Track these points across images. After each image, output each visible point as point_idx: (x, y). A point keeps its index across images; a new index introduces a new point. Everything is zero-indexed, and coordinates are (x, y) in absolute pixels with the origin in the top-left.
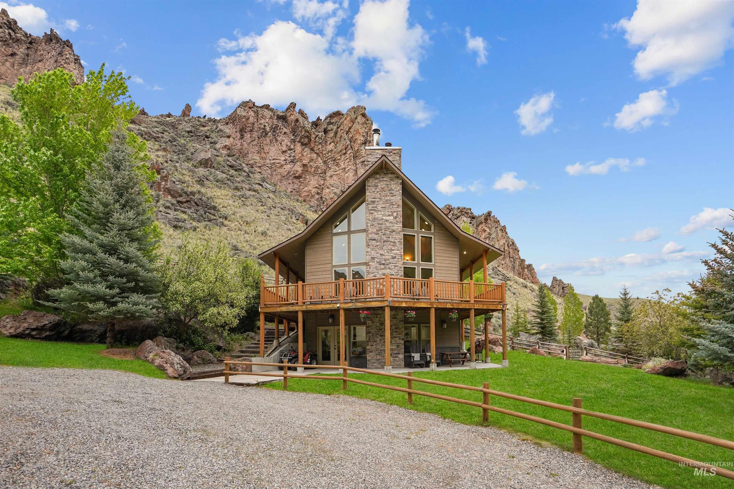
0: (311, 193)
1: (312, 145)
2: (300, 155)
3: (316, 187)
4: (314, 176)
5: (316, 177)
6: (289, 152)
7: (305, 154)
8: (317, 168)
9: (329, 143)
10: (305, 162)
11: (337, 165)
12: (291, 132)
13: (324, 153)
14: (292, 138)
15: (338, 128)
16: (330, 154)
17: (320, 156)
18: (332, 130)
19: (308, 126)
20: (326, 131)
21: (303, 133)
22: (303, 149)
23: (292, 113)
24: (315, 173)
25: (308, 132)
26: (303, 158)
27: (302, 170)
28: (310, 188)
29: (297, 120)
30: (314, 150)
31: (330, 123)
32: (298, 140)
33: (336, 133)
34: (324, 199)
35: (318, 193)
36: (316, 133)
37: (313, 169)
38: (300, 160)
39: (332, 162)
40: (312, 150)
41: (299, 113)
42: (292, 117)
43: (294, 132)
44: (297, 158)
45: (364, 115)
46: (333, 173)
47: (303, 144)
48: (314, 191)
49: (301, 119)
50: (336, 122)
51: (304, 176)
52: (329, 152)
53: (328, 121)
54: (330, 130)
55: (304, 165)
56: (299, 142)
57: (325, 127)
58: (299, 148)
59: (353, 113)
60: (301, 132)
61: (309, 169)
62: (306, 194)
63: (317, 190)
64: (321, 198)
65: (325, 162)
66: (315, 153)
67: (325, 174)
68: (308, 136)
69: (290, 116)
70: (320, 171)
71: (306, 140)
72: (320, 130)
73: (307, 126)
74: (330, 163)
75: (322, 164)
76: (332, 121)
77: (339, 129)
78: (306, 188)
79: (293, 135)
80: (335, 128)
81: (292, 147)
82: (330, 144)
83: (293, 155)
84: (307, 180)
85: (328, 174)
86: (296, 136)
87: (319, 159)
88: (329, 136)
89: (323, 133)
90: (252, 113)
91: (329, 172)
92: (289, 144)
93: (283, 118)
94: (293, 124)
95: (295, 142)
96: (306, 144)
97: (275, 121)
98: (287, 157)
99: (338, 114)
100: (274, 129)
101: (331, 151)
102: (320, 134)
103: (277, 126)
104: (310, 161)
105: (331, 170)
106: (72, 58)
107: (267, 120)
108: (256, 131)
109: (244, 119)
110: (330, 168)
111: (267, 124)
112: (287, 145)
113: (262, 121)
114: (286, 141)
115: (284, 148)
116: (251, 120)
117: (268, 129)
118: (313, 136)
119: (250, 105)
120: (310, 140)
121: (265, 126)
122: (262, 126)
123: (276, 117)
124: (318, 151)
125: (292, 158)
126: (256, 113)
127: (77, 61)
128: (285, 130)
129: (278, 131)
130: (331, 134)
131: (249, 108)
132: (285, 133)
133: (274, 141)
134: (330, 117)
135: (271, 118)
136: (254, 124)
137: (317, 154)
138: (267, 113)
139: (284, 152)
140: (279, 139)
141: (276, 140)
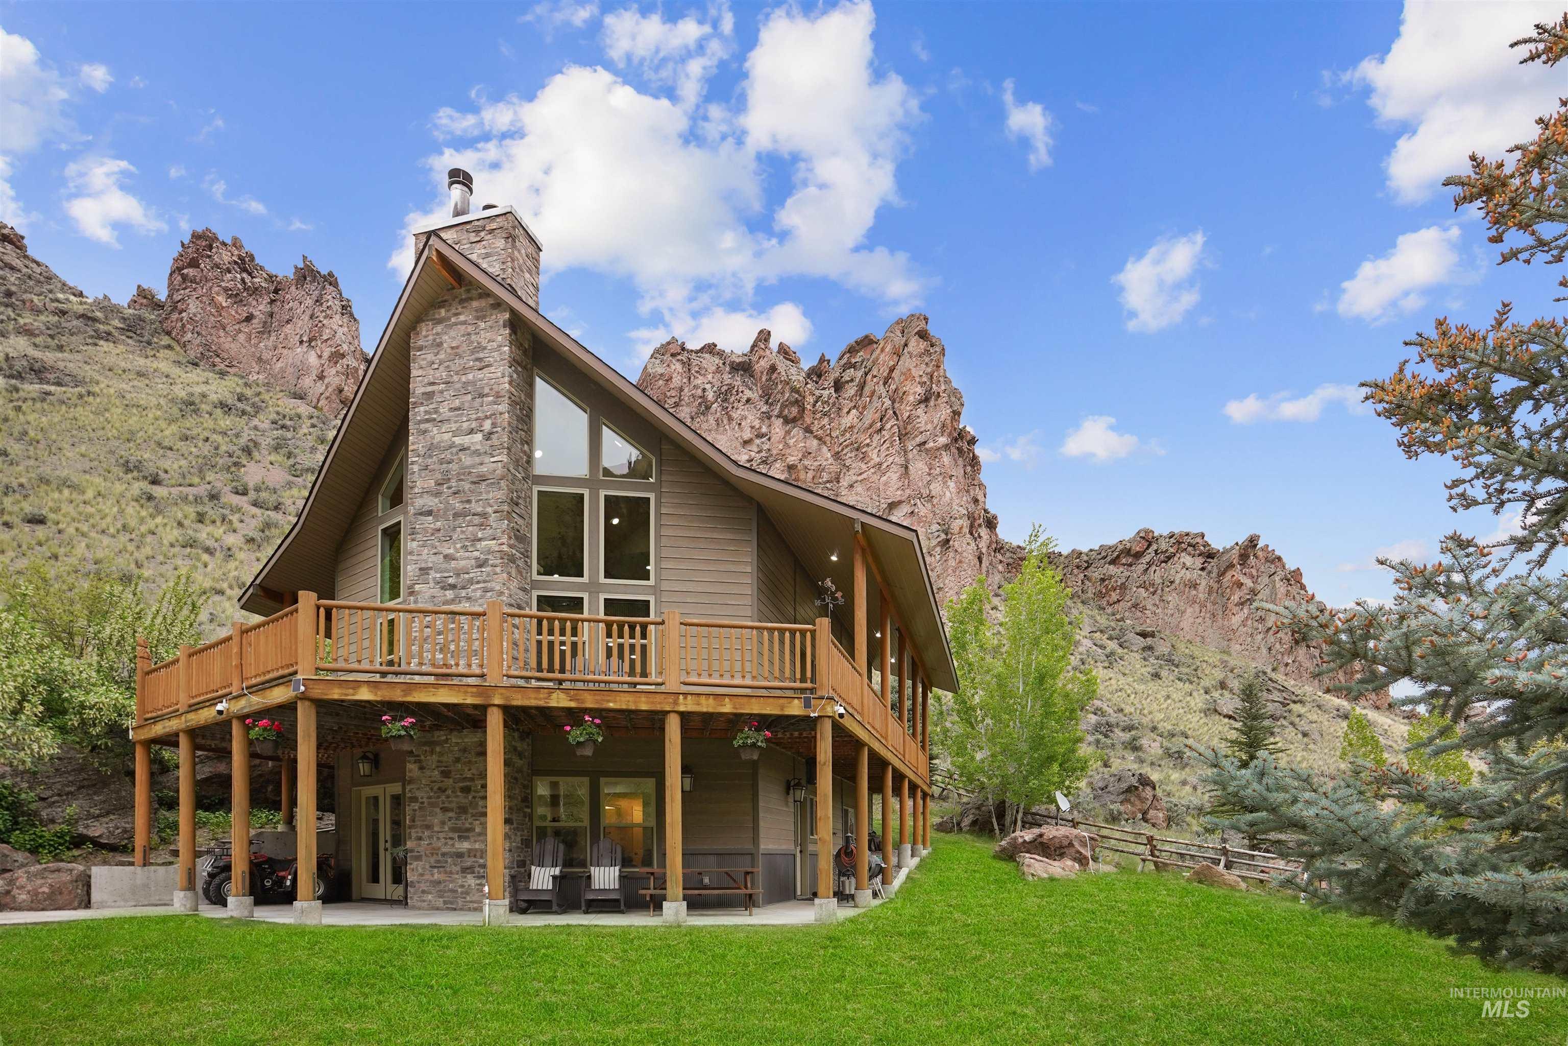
1: (808, 420)
2: (781, 447)
6: (758, 441)
7: (791, 442)
8: (820, 469)
9: (845, 410)
10: (791, 460)
11: (862, 459)
12: (761, 396)
13: (834, 435)
14: (765, 408)
15: (866, 374)
16: (848, 435)
17: (825, 443)
18: (852, 380)
19: (797, 377)
20: (838, 386)
21: (787, 395)
22: (788, 432)
23: (762, 353)
24: (814, 483)
25: (798, 392)
26: (788, 451)
29: (773, 369)
30: (812, 432)
31: (849, 366)
32: (776, 412)
33: (862, 386)
36: (817, 393)
37: (810, 474)
38: (782, 456)
39: (853, 454)
40: (808, 430)
41: (779, 352)
42: (762, 363)
43: (767, 396)
44: (774, 452)
45: (923, 335)
46: (855, 478)
47: (787, 421)
49: (782, 365)
50: (863, 361)
52: (845, 431)
53: (844, 361)
54: (847, 382)
55: (790, 468)
56: (778, 417)
57: (838, 375)
58: (778, 428)
59: (899, 333)
60: (783, 393)
61: (802, 476)
65: (837, 456)
66: (815, 437)
67: (838, 482)
68: (797, 401)
69: (758, 362)
70: (826, 477)
71: (794, 411)
72: (826, 384)
73: (794, 378)
74: (849, 456)
75: (831, 461)
76: (853, 361)
77: (869, 377)
79: (767, 403)
80: (860, 374)
81: (764, 429)
82: (848, 412)
83: (766, 447)
85: (844, 483)
86: (771, 404)
87: (824, 449)
88: (846, 396)
89: (832, 390)
90: (678, 367)
91: (847, 478)
92: (757, 423)
93: (743, 368)
94: (764, 379)
95: (769, 418)
96: (794, 420)
97: (726, 376)
98: (753, 454)
99: (867, 342)
100: (725, 395)
101: (851, 427)
102: (826, 393)
103: (731, 387)
104: (804, 456)
105: (852, 472)
106: (337, 305)
107: (710, 377)
108: (688, 405)
109: (661, 382)
110: (848, 468)
111: (708, 386)
112: (752, 427)
113: (699, 381)
114: (750, 417)
115: (747, 435)
116: (677, 381)
117: (710, 395)
118: (810, 399)
119: (674, 348)
120: (803, 410)
121: (704, 390)
122: (699, 392)
123: (728, 369)
124: (820, 432)
125: (764, 454)
126: (687, 364)
127: (346, 309)
128: (748, 394)
129: (733, 399)
130: (851, 390)
131: (673, 355)
132: (748, 400)
133: (725, 421)
134: (849, 352)
135: (718, 370)
136: (681, 389)
137: (820, 439)
138: (710, 362)
139: (746, 443)
140: (734, 415)
141: (730, 419)
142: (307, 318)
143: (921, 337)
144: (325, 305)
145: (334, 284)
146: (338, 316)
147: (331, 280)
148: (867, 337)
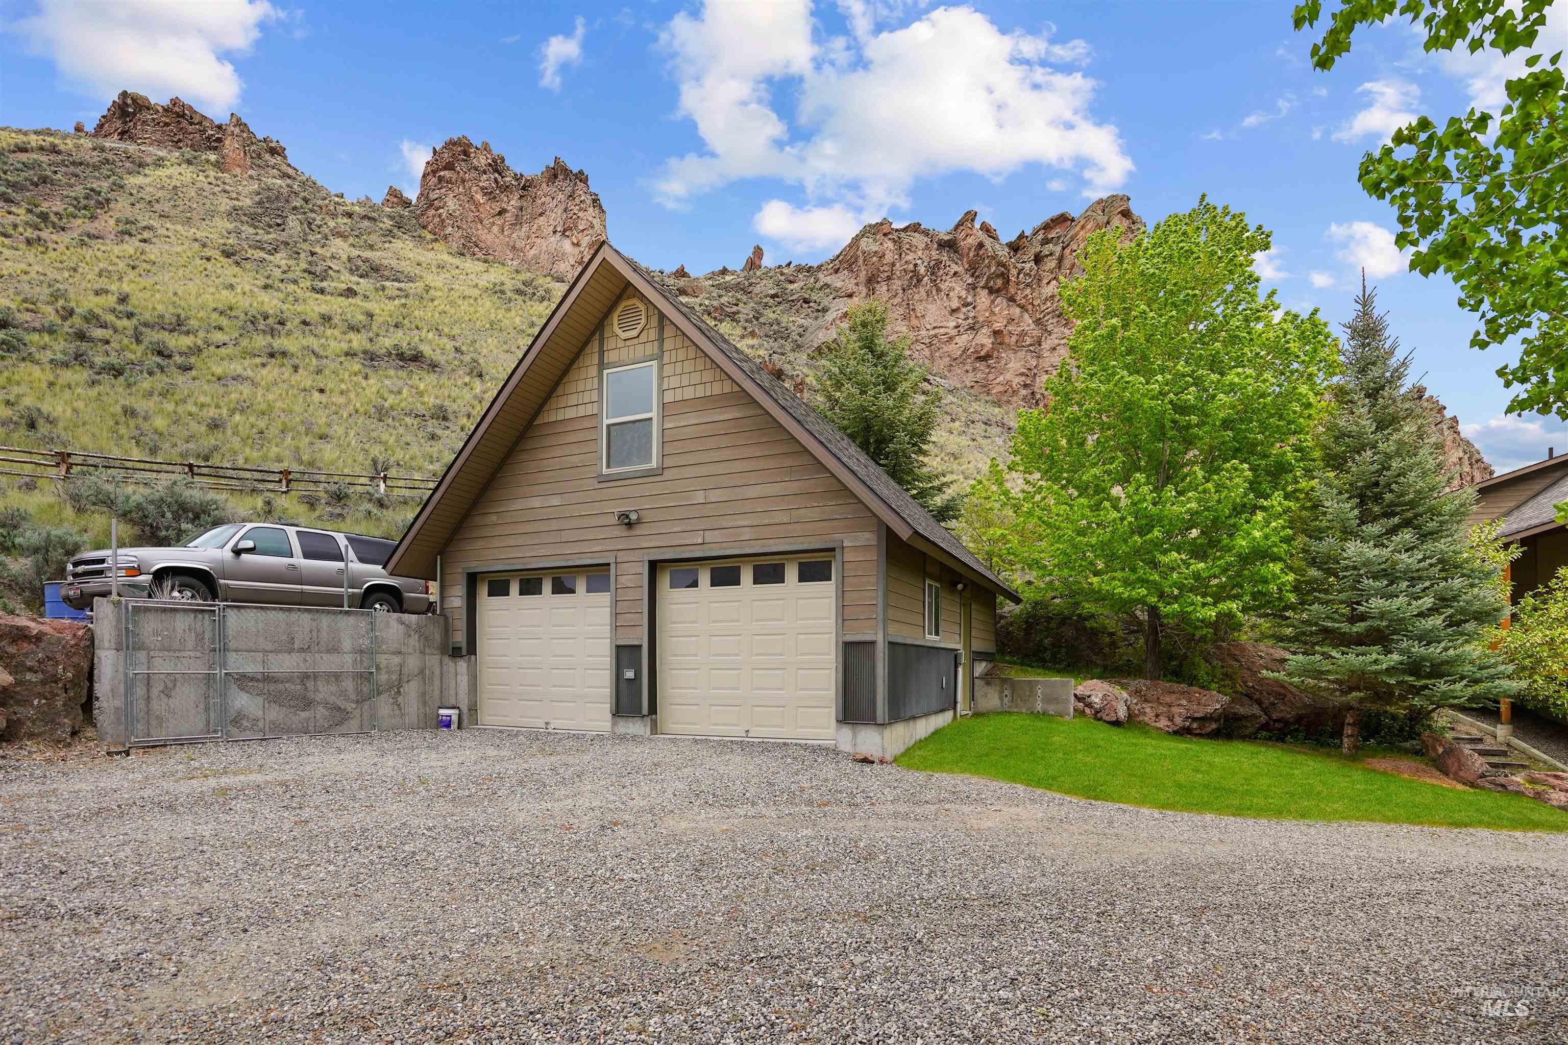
0: (1011, 386)
1: (1012, 291)
2: (987, 314)
3: (1022, 374)
4: (1015, 352)
5: (1021, 354)
6: (964, 310)
7: (997, 310)
8: (1023, 334)
9: (1045, 281)
10: (997, 326)
11: (1065, 325)
12: (967, 270)
13: (1036, 303)
14: (970, 281)
15: (1064, 248)
16: (1049, 304)
17: (1027, 311)
18: (1051, 254)
19: (1003, 253)
20: (1038, 259)
21: (993, 269)
22: (993, 302)
23: (969, 232)
24: (1019, 345)
25: (1004, 266)
26: (994, 318)
27: (993, 343)
28: (1009, 376)
29: (981, 245)
30: (1014, 301)
31: (1046, 242)
32: (982, 284)
33: (1061, 259)
34: (1038, 396)
35: (1026, 386)
36: (1019, 266)
37: (1014, 339)
38: (988, 323)
39: (1055, 320)
40: (1012, 299)
41: (981, 229)
42: (970, 240)
43: (973, 269)
44: (981, 319)
45: (1126, 214)
46: (1057, 342)
47: (991, 291)
48: (1017, 381)
49: (988, 242)
50: (1059, 238)
51: (995, 354)
52: (1046, 299)
53: (1040, 237)
54: (1047, 256)
55: (996, 333)
56: (983, 288)
57: (1038, 249)
58: (983, 298)
59: (1100, 212)
60: (989, 267)
61: (1007, 340)
62: (1001, 389)
63: (1023, 378)
64: (1033, 393)
65: (1038, 322)
66: (1019, 306)
67: (1040, 345)
68: (1002, 274)
69: (964, 240)
70: (1029, 341)
71: (999, 282)
72: (1026, 258)
73: (1000, 253)
74: (1051, 323)
75: (1033, 326)
76: (1050, 236)
77: (1067, 251)
78: (1001, 378)
79: (972, 276)
80: (1058, 249)
81: (970, 299)
82: (1048, 283)
83: (972, 315)
84: (1003, 362)
85: (1046, 345)
86: (978, 277)
87: (1026, 316)
88: (1047, 268)
89: (1032, 263)
90: (890, 244)
91: (1049, 342)
92: (963, 294)
93: (949, 245)
94: (971, 255)
95: (974, 288)
96: (998, 291)
97: (934, 253)
98: (960, 321)
99: (1062, 219)
100: (935, 268)
101: (1053, 297)
102: (1027, 266)
103: (939, 262)
104: (1008, 323)
105: (1054, 336)
106: (589, 200)
107: (920, 253)
108: (899, 278)
109: (875, 259)
110: (1050, 333)
111: (919, 262)
112: (959, 297)
113: (910, 257)
114: (958, 289)
115: (955, 304)
116: (889, 258)
117: (922, 270)
118: (1014, 272)
119: (886, 229)
120: (1008, 281)
121: (916, 265)
122: (911, 267)
123: (935, 246)
124: (1024, 301)
125: (970, 321)
126: (897, 242)
127: (596, 201)
128: (955, 268)
129: (941, 272)
130: (1051, 264)
131: (885, 235)
132: (955, 273)
133: (934, 292)
134: (1044, 228)
135: (927, 247)
136: (893, 265)
137: (1022, 307)
138: (919, 240)
139: (954, 311)
140: (943, 286)
141: (939, 290)
142: (560, 212)
143: (1124, 216)
144: (577, 201)
145: (585, 181)
146: (591, 209)
147: (581, 177)
148: (1062, 215)
